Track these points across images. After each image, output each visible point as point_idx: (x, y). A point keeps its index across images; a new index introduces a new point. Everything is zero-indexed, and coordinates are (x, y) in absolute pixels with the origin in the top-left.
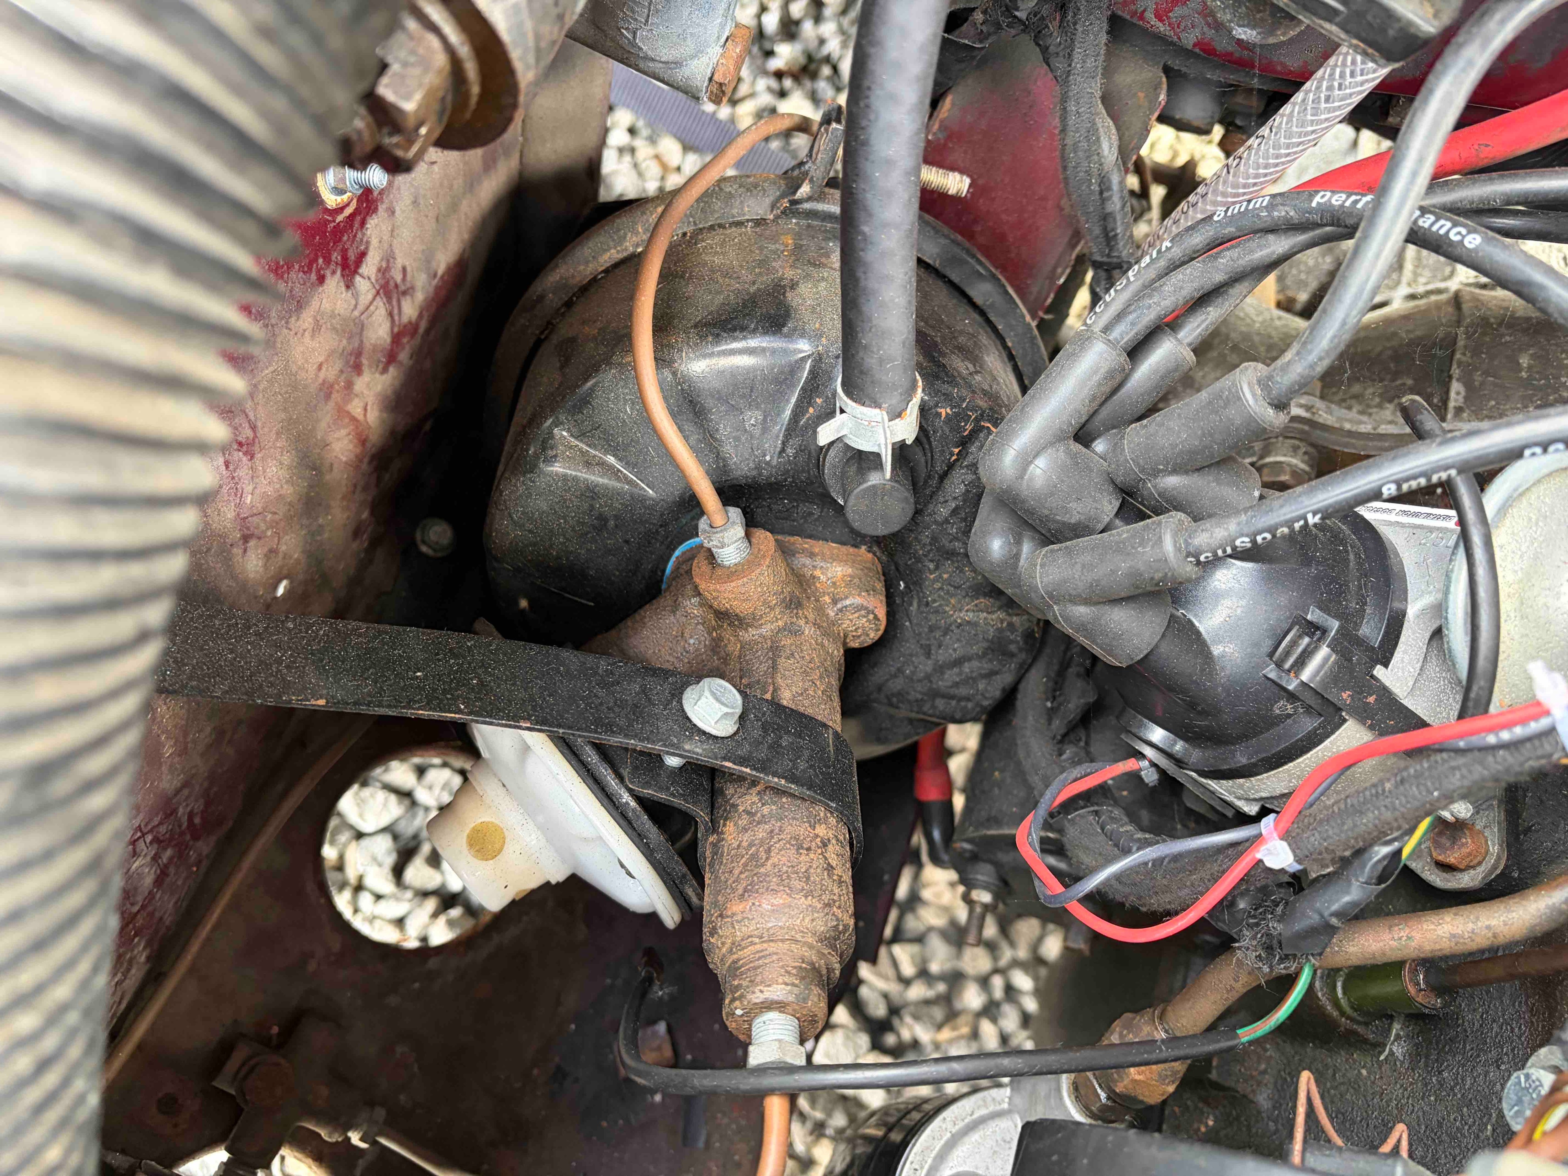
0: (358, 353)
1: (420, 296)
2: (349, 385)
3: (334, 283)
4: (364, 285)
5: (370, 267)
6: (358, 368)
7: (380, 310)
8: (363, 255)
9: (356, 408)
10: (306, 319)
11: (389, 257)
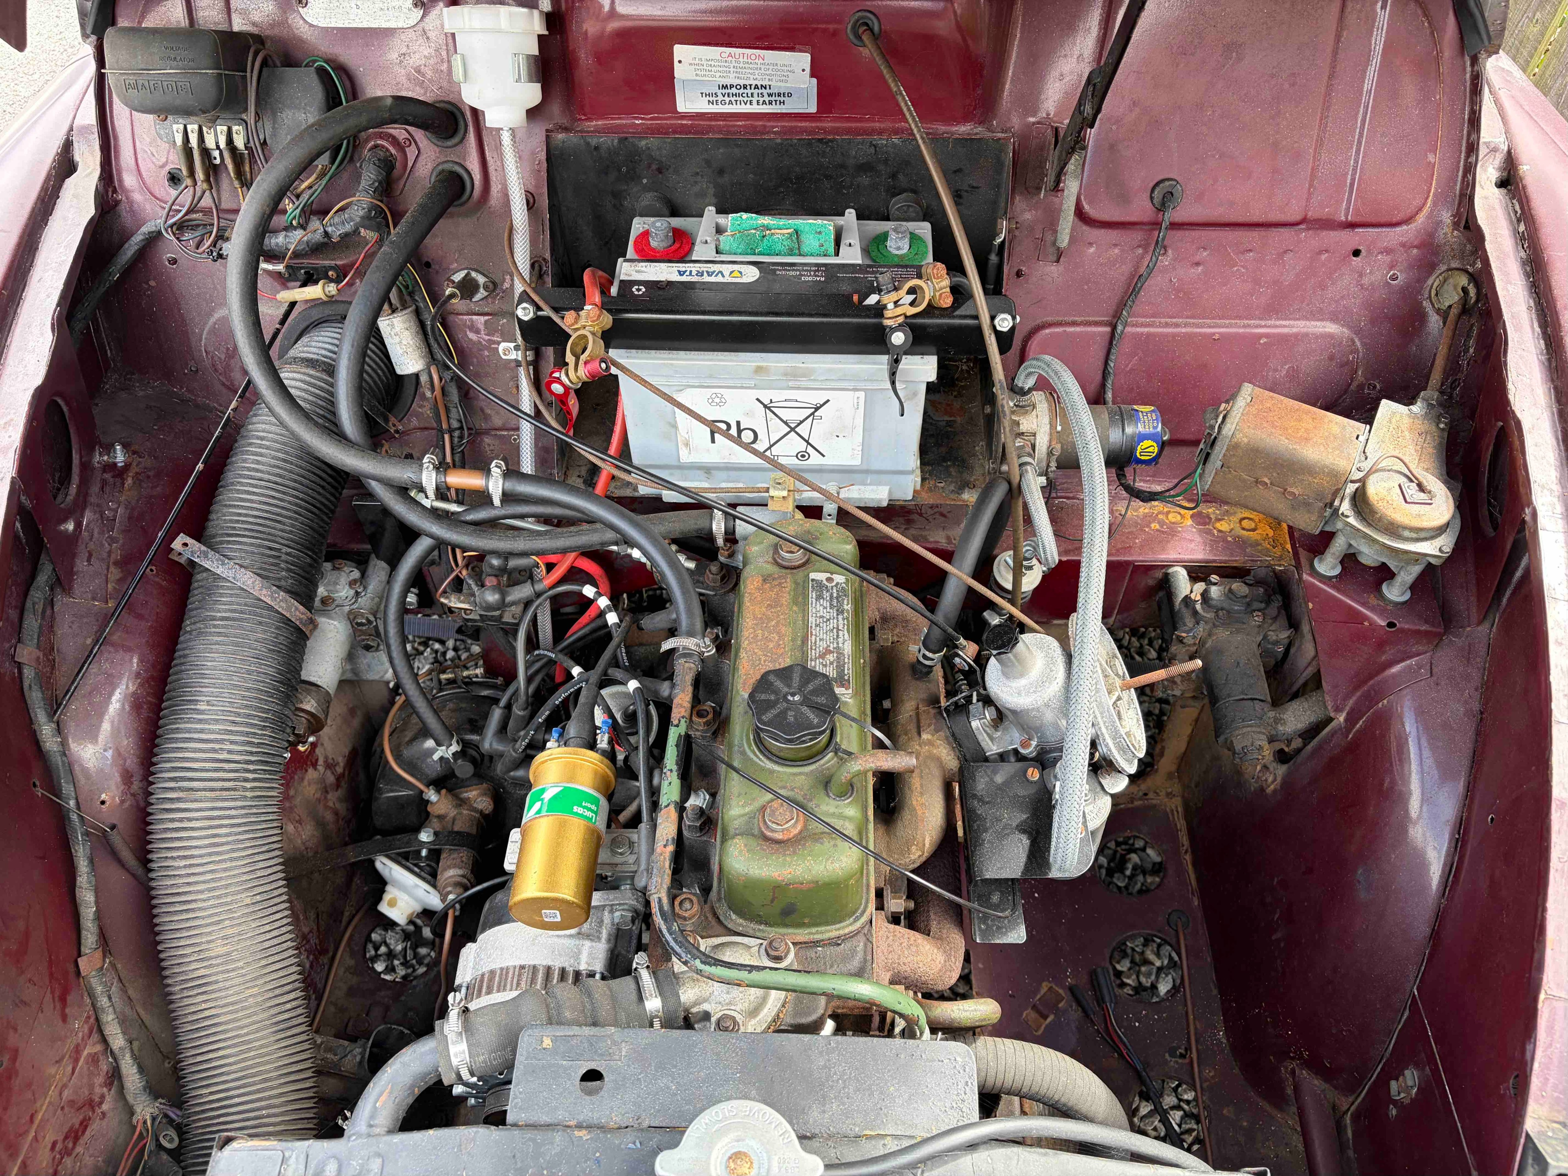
0: (325, 787)
1: (342, 764)
2: (326, 798)
3: (311, 771)
4: (321, 768)
5: (321, 761)
6: (327, 792)
7: (329, 773)
8: (317, 760)
9: (331, 804)
10: (306, 782)
11: (326, 758)
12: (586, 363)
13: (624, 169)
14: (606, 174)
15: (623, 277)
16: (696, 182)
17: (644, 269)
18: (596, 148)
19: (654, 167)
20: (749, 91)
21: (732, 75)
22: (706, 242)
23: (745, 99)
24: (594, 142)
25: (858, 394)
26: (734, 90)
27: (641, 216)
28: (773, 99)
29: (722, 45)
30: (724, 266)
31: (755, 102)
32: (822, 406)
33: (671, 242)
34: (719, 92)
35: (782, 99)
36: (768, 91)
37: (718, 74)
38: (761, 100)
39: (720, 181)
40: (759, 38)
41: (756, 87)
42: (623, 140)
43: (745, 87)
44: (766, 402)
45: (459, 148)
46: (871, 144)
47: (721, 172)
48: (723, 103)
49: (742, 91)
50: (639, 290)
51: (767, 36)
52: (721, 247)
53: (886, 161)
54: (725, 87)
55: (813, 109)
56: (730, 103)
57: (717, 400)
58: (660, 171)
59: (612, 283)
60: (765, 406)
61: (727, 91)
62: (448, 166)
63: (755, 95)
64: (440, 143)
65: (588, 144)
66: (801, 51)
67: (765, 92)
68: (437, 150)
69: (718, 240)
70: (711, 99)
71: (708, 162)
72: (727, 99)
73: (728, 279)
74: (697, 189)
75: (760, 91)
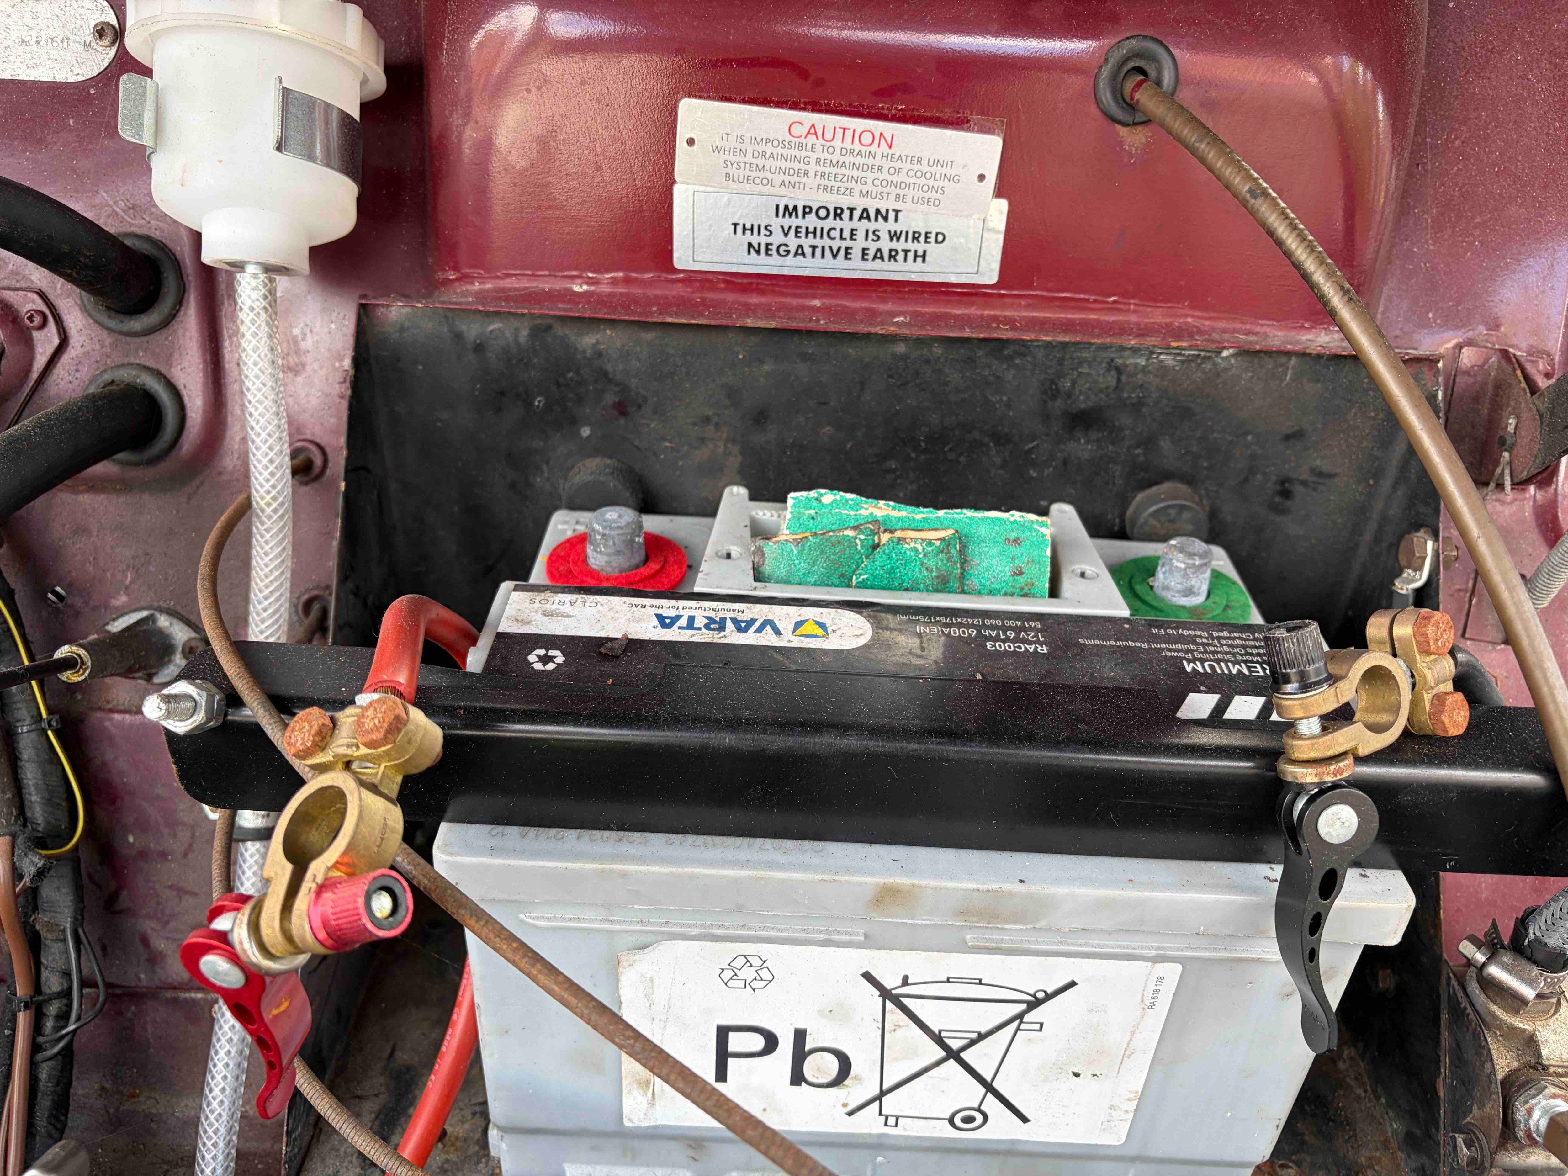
12: (321, 889)
13: (539, 401)
14: (499, 410)
15: (505, 627)
16: (702, 440)
17: (567, 609)
18: (479, 348)
19: (610, 398)
20: (846, 224)
21: (812, 181)
22: (729, 556)
23: (835, 244)
24: (472, 330)
25: (1161, 969)
26: (811, 221)
27: (573, 506)
28: (900, 246)
29: (794, 106)
30: (777, 608)
31: (856, 253)
32: (1049, 997)
33: (640, 556)
34: (776, 223)
35: (920, 247)
36: (891, 226)
37: (778, 179)
38: (873, 247)
39: (758, 439)
40: (885, 93)
41: (865, 215)
42: (541, 331)
43: (838, 214)
44: (891, 982)
45: (158, 338)
46: (1112, 365)
47: (760, 418)
48: (783, 251)
49: (830, 222)
50: (546, 659)
51: (906, 89)
52: (767, 569)
53: (1137, 407)
54: (791, 211)
55: (989, 274)
56: (800, 251)
57: (748, 974)
58: (621, 409)
59: (474, 641)
60: (885, 994)
61: (794, 222)
62: (125, 375)
63: (860, 235)
64: (112, 323)
65: (458, 336)
66: (982, 130)
67: (883, 228)
68: (108, 340)
69: (760, 551)
70: (755, 240)
71: (732, 393)
72: (792, 242)
73: (789, 640)
74: (701, 455)
75: (872, 226)
